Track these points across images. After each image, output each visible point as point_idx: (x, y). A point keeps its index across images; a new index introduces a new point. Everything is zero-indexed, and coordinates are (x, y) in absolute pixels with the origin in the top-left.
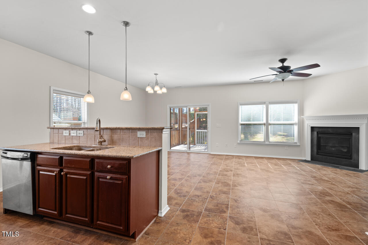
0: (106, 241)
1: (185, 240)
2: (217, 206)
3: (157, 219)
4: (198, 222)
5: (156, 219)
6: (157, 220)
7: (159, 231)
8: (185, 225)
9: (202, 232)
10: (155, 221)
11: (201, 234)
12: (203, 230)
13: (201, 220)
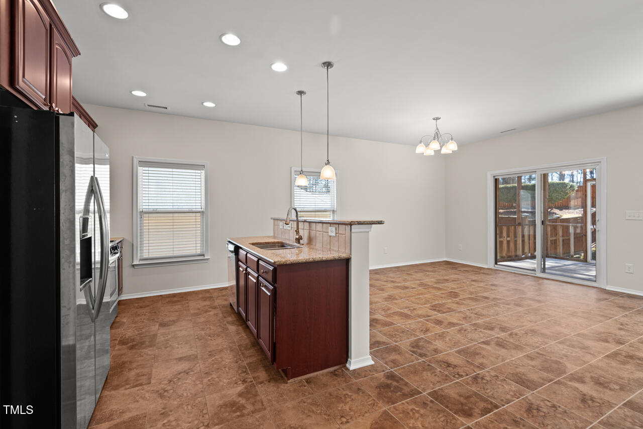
0: (264, 367)
1: (342, 417)
2: (467, 398)
3: (340, 368)
4: (393, 403)
5: (338, 369)
6: (340, 371)
7: (325, 385)
8: (367, 398)
9: (380, 420)
10: (335, 371)
11: (376, 423)
12: (385, 420)
13: (404, 404)
